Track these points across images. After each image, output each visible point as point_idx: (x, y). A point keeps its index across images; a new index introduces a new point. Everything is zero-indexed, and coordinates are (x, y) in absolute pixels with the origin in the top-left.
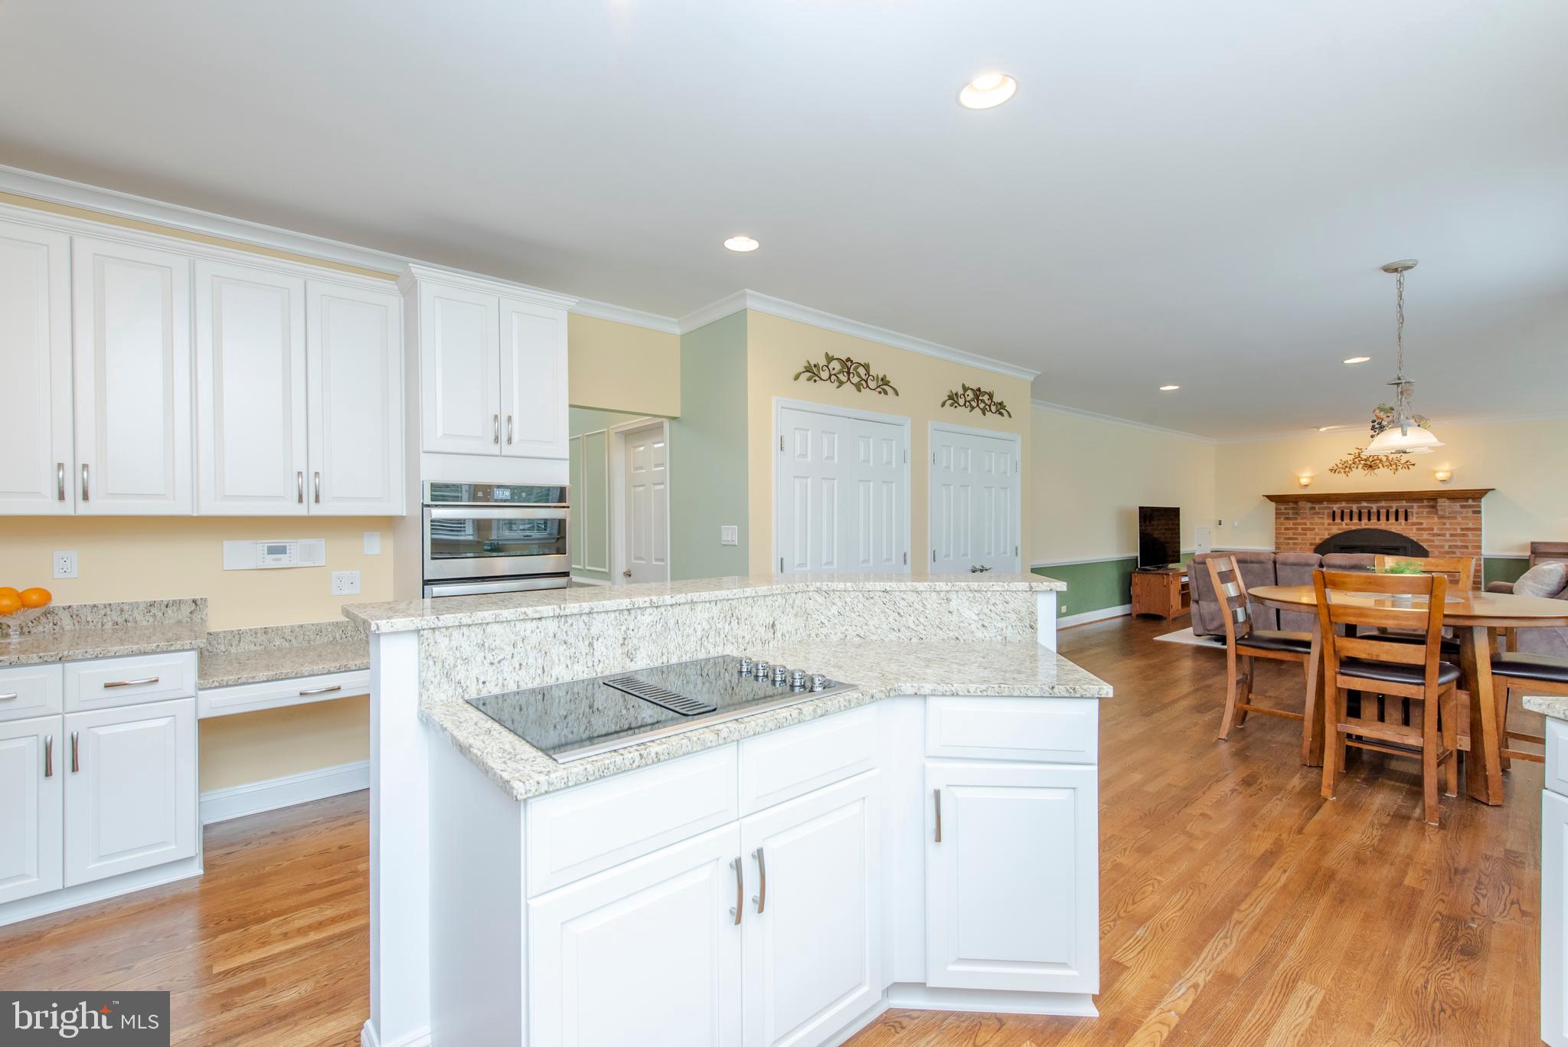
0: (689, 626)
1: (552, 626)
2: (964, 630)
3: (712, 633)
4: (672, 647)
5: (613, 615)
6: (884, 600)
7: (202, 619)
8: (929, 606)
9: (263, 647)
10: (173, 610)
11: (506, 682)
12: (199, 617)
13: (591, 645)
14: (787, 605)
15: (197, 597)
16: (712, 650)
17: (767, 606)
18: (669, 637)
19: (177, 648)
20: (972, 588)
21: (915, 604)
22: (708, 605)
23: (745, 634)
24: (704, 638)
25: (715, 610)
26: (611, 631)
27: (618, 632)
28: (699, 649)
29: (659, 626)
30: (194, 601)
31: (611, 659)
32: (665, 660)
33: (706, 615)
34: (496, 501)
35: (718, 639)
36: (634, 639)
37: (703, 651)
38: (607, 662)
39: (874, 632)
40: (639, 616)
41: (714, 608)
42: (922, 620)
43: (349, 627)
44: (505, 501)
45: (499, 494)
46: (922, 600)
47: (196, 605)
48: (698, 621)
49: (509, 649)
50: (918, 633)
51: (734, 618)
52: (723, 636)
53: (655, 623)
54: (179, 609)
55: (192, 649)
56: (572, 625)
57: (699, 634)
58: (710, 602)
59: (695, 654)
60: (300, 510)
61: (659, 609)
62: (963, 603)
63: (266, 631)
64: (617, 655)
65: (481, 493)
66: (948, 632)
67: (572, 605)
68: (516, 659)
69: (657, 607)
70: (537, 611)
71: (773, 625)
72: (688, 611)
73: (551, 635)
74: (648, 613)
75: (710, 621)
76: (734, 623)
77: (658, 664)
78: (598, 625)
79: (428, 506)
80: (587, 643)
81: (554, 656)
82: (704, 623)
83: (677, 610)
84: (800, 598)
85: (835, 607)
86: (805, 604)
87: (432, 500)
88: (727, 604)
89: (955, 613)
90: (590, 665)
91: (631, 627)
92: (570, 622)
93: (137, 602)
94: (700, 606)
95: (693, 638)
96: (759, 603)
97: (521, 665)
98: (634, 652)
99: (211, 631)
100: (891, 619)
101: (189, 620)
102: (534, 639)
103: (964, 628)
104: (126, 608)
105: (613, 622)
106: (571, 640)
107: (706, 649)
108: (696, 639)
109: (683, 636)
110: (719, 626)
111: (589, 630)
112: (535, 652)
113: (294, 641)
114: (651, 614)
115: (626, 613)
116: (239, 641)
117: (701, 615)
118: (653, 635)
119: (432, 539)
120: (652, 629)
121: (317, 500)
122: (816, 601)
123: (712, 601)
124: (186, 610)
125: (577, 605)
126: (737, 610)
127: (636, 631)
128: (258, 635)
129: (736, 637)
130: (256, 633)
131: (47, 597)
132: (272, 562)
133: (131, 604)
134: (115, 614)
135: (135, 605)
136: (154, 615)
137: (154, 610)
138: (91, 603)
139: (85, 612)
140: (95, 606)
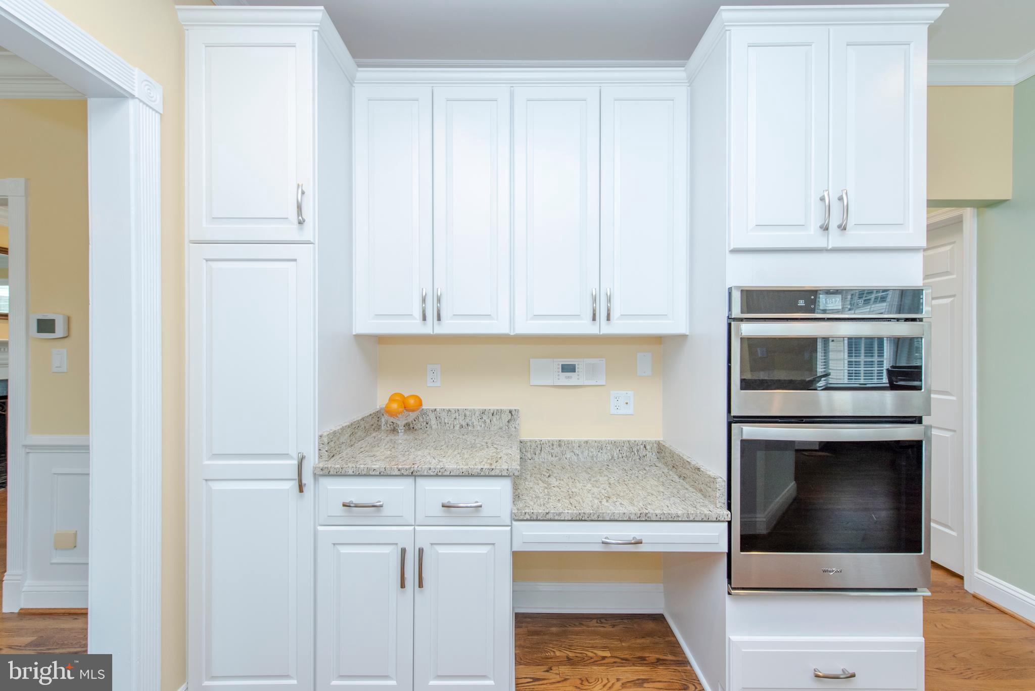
7: (515, 427)
9: (557, 458)
10: (496, 418)
12: (513, 426)
15: (512, 408)
19: (497, 474)
30: (510, 412)
34: (824, 311)
43: (625, 448)
44: (838, 312)
45: (829, 302)
47: (512, 415)
54: (500, 418)
55: (509, 476)
60: (591, 329)
63: (560, 443)
79: (735, 319)
87: (742, 312)
93: (474, 410)
99: (522, 439)
101: (507, 427)
104: (468, 413)
113: (581, 456)
116: (541, 450)
121: (608, 319)
124: (506, 417)
128: (555, 446)
130: (553, 445)
131: (420, 403)
132: (565, 379)
133: (470, 411)
134: (461, 418)
135: (473, 412)
136: (485, 422)
137: (485, 417)
138: (447, 408)
139: (444, 415)
140: (449, 411)
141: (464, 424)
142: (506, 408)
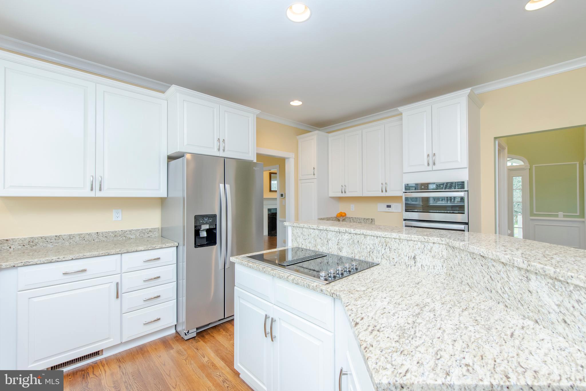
0: (364, 245)
1: (317, 232)
2: (543, 316)
3: (375, 251)
4: (356, 252)
5: (334, 233)
6: (482, 263)
8: (512, 279)
10: (368, 221)
11: (307, 246)
13: (327, 241)
14: (425, 249)
16: (375, 259)
17: (410, 246)
18: (355, 247)
20: (547, 272)
21: (502, 273)
22: (373, 237)
23: (395, 257)
24: (371, 252)
25: (377, 241)
26: (334, 239)
27: (336, 239)
28: (368, 256)
29: (351, 241)
31: (334, 249)
32: (353, 256)
33: (372, 242)
35: (378, 255)
36: (341, 243)
37: (370, 258)
38: (332, 249)
39: (476, 285)
40: (343, 235)
41: (376, 239)
42: (506, 289)
45: (431, 187)
46: (506, 272)
47: (372, 220)
48: (368, 244)
49: (307, 236)
50: (504, 300)
51: (388, 247)
52: (381, 254)
53: (349, 240)
56: (322, 233)
57: (369, 250)
58: (374, 236)
59: (366, 258)
61: (351, 234)
62: (542, 287)
64: (336, 248)
65: (424, 187)
66: (528, 311)
67: (321, 226)
68: (309, 240)
69: (350, 233)
70: (312, 226)
71: (414, 258)
72: (363, 238)
73: (317, 235)
74: (346, 235)
75: (374, 245)
76: (388, 250)
77: (350, 256)
78: (330, 235)
80: (326, 240)
81: (318, 242)
82: (371, 246)
83: (358, 236)
84: (437, 247)
85: (457, 259)
86: (442, 252)
87: (405, 190)
88: (383, 240)
89: (534, 295)
90: (327, 248)
91: (340, 239)
92: (322, 232)
94: (369, 237)
95: (365, 251)
96: (403, 243)
97: (310, 242)
98: (341, 249)
100: (486, 279)
102: (313, 235)
103: (544, 313)
105: (334, 235)
106: (322, 238)
107: (372, 258)
108: (367, 252)
109: (361, 248)
110: (379, 249)
111: (327, 236)
112: (313, 239)
114: (347, 236)
115: (338, 233)
117: (369, 241)
118: (348, 244)
119: (405, 203)
120: (348, 242)
121: (386, 191)
122: (449, 252)
123: (375, 236)
125: (322, 227)
126: (389, 244)
127: (342, 241)
129: (389, 257)
131: (345, 214)
132: (388, 209)
133: (361, 218)
134: (359, 220)
135: (362, 218)
136: (365, 222)
137: (365, 220)
138: (355, 217)
139: (354, 219)
140: (356, 218)
141: (359, 222)
142: (371, 218)
